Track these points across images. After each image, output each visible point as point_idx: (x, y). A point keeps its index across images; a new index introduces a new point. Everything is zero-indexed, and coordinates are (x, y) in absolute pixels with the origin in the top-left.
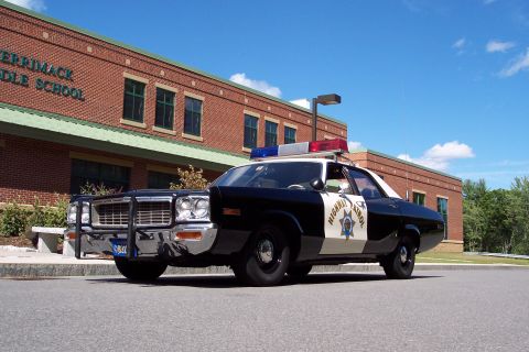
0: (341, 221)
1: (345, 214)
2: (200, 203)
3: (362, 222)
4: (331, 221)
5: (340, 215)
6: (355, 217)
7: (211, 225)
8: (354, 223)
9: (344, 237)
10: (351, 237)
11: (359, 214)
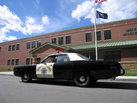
0: (42, 70)
1: (43, 68)
3: (50, 70)
4: (38, 70)
5: (41, 68)
6: (47, 69)
8: (47, 70)
9: (43, 74)
10: (45, 74)
11: (49, 68)
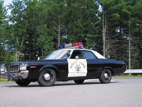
0: (75, 67)
1: (77, 65)
2: (25, 65)
3: (84, 67)
4: (71, 67)
5: (75, 65)
6: (81, 66)
7: (28, 71)
8: (81, 67)
9: (77, 72)
10: (79, 72)
11: (83, 65)
